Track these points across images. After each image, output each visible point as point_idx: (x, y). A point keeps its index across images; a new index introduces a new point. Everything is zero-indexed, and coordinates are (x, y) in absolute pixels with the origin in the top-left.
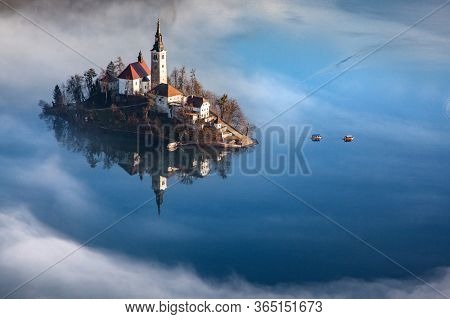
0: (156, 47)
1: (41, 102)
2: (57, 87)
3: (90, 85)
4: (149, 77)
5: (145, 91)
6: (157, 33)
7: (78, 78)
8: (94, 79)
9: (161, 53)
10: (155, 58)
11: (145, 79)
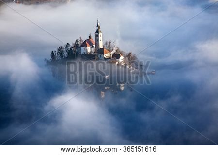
0: (97, 32)
1: (45, 59)
2: (52, 52)
3: (67, 50)
4: (94, 46)
5: (93, 52)
6: (98, 25)
7: (62, 48)
8: (69, 48)
9: (100, 34)
10: (97, 36)
11: (93, 47)
